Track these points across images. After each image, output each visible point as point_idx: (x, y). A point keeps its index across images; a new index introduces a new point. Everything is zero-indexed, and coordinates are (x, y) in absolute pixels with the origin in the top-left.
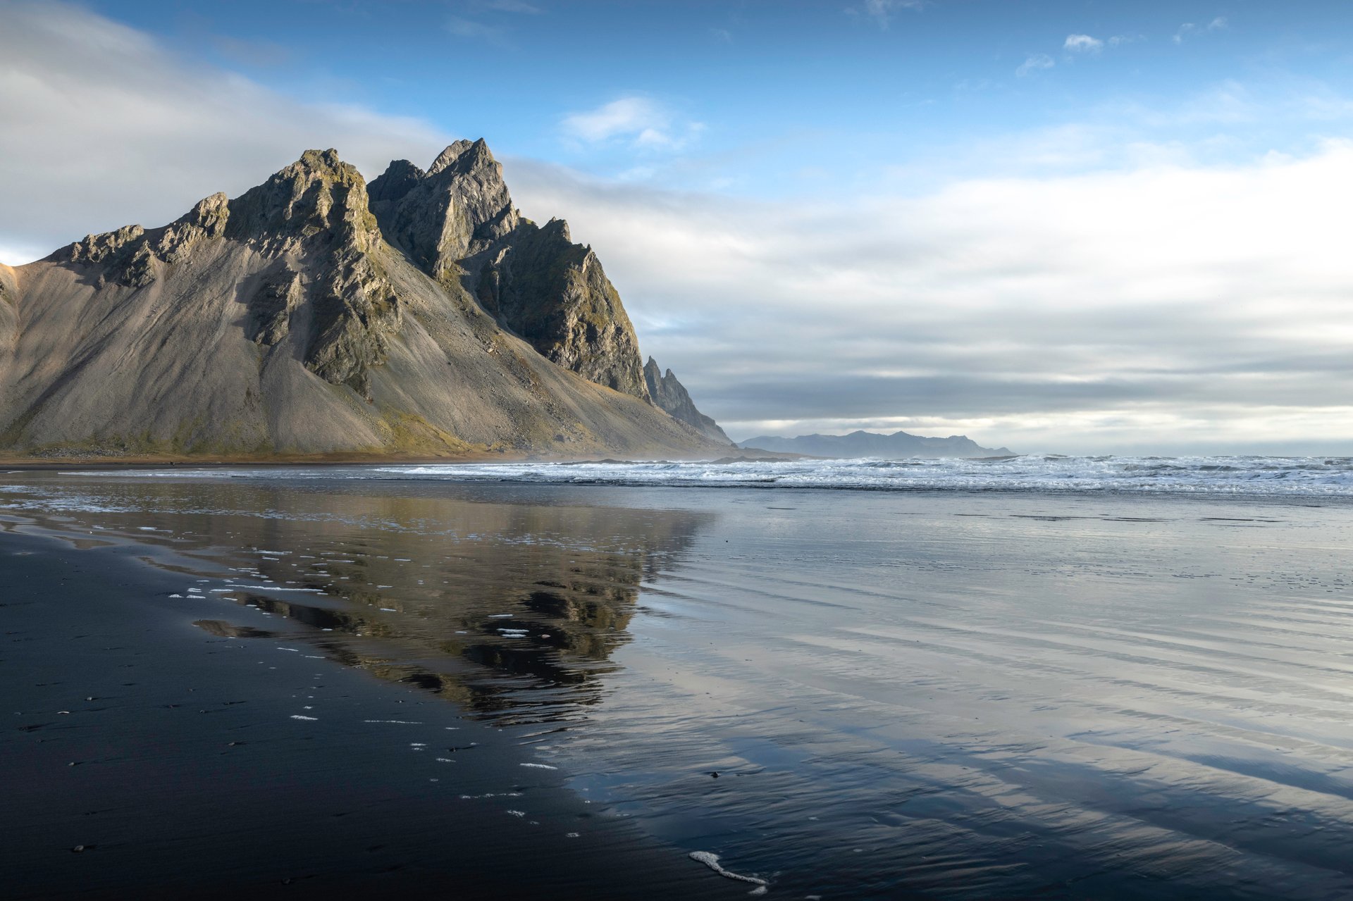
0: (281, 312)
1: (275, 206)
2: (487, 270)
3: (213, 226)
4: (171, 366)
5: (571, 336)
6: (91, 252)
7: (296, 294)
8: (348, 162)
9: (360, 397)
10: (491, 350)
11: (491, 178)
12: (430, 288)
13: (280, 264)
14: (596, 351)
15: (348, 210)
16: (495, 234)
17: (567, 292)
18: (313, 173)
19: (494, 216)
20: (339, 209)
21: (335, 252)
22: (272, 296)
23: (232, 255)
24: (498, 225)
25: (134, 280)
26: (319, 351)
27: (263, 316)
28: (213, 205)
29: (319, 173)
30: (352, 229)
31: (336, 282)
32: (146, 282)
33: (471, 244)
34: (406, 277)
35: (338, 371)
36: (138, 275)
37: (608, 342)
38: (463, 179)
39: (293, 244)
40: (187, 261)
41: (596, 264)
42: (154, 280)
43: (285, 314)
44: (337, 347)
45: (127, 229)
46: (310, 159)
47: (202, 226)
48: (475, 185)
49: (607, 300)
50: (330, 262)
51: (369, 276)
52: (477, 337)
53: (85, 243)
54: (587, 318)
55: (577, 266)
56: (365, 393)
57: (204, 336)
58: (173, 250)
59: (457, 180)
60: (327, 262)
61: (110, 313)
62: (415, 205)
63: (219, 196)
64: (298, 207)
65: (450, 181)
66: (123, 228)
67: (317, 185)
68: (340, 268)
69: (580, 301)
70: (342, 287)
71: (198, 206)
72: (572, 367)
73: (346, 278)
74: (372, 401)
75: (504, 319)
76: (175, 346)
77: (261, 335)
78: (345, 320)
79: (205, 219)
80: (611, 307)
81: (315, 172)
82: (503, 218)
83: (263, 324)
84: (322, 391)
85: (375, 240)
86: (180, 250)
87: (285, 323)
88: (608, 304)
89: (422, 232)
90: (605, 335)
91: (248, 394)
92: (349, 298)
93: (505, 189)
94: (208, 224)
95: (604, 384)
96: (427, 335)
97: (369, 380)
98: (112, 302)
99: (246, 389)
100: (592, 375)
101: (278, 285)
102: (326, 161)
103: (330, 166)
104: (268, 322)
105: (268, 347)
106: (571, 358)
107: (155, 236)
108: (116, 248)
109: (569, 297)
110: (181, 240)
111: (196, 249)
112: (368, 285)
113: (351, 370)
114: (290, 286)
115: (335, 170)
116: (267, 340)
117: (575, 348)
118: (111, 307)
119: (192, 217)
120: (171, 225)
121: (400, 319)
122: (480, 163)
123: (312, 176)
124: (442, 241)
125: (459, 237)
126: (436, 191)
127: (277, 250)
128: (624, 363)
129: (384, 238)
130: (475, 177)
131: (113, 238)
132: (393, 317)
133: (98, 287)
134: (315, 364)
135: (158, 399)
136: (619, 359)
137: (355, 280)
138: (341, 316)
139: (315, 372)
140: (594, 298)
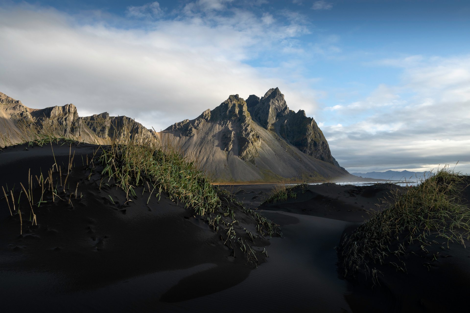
0: (230, 142)
1: (223, 112)
2: (282, 126)
3: (207, 118)
4: (204, 158)
5: (309, 145)
6: (177, 127)
7: (233, 137)
8: (242, 98)
9: (254, 165)
10: (286, 150)
11: (281, 99)
12: (266, 132)
13: (227, 128)
14: (317, 149)
15: (244, 112)
16: (283, 115)
17: (307, 132)
18: (233, 102)
19: (282, 110)
20: (241, 112)
21: (242, 124)
22: (226, 137)
23: (214, 126)
24: (284, 113)
25: (189, 135)
26: (242, 153)
27: (225, 143)
28: (207, 113)
29: (234, 102)
30: (246, 117)
31: (243, 133)
32: (192, 135)
33: (276, 119)
34: (259, 129)
35: (247, 158)
36: (190, 133)
37: (320, 146)
38: (273, 100)
39: (229, 122)
40: (202, 129)
41: (315, 123)
42: (194, 134)
43: (231, 143)
44: (247, 151)
45: (185, 121)
46: (231, 97)
47: (205, 118)
48: (277, 101)
49: (319, 134)
50: (240, 127)
51: (251, 130)
52: (282, 146)
53: (175, 125)
54: (314, 139)
55: (309, 124)
56: (255, 164)
57: (211, 149)
58: (198, 125)
59: (271, 100)
60: (239, 127)
61: (184, 144)
62: (260, 108)
63: (209, 110)
64: (230, 112)
65: (270, 101)
66: (184, 120)
67: (234, 105)
68: (244, 129)
69: (311, 135)
70: (245, 134)
71: (203, 113)
72: (310, 154)
73: (246, 131)
74: (257, 166)
75: (289, 141)
76: (203, 152)
77: (226, 149)
78: (248, 144)
79: (205, 117)
80: (320, 136)
81: (233, 101)
82: (285, 111)
83: (225, 146)
84: (244, 164)
85: (250, 119)
86: (200, 126)
87: (232, 145)
88: (319, 135)
89: (262, 116)
90: (319, 145)
91: (225, 165)
92: (247, 137)
93: (285, 102)
94: (206, 118)
95: (320, 159)
96: (268, 146)
97: (255, 160)
98: (184, 141)
99: (224, 164)
100: (316, 157)
101: (228, 134)
102: (236, 98)
103: (237, 99)
104: (227, 145)
105: (228, 152)
106: (309, 152)
107: (193, 122)
108: (183, 126)
109: (308, 134)
110: (199, 123)
111: (204, 125)
112: (251, 133)
113: (251, 158)
114: (231, 134)
115: (238, 100)
116: (227, 150)
117: (310, 149)
118: (184, 143)
119: (202, 116)
120: (196, 119)
121: (260, 142)
122: (278, 95)
123: (232, 102)
124: (269, 119)
125: (273, 117)
126: (266, 104)
127: (225, 124)
128: (325, 152)
129: (252, 119)
130: (277, 99)
131: (182, 123)
132: (259, 142)
133: (180, 137)
134: (241, 157)
135: (202, 167)
136: (323, 151)
137: (248, 132)
138: (247, 143)
139: (241, 159)
140: (315, 133)
